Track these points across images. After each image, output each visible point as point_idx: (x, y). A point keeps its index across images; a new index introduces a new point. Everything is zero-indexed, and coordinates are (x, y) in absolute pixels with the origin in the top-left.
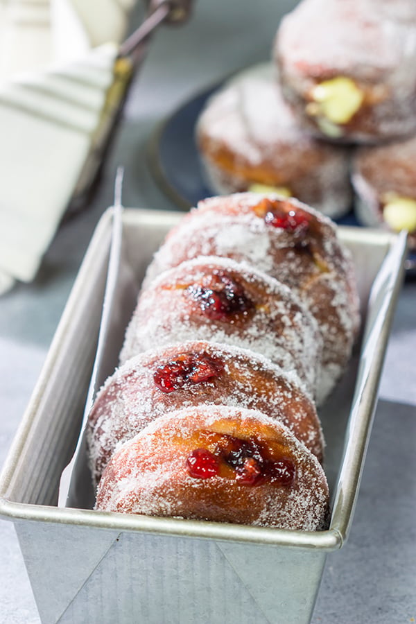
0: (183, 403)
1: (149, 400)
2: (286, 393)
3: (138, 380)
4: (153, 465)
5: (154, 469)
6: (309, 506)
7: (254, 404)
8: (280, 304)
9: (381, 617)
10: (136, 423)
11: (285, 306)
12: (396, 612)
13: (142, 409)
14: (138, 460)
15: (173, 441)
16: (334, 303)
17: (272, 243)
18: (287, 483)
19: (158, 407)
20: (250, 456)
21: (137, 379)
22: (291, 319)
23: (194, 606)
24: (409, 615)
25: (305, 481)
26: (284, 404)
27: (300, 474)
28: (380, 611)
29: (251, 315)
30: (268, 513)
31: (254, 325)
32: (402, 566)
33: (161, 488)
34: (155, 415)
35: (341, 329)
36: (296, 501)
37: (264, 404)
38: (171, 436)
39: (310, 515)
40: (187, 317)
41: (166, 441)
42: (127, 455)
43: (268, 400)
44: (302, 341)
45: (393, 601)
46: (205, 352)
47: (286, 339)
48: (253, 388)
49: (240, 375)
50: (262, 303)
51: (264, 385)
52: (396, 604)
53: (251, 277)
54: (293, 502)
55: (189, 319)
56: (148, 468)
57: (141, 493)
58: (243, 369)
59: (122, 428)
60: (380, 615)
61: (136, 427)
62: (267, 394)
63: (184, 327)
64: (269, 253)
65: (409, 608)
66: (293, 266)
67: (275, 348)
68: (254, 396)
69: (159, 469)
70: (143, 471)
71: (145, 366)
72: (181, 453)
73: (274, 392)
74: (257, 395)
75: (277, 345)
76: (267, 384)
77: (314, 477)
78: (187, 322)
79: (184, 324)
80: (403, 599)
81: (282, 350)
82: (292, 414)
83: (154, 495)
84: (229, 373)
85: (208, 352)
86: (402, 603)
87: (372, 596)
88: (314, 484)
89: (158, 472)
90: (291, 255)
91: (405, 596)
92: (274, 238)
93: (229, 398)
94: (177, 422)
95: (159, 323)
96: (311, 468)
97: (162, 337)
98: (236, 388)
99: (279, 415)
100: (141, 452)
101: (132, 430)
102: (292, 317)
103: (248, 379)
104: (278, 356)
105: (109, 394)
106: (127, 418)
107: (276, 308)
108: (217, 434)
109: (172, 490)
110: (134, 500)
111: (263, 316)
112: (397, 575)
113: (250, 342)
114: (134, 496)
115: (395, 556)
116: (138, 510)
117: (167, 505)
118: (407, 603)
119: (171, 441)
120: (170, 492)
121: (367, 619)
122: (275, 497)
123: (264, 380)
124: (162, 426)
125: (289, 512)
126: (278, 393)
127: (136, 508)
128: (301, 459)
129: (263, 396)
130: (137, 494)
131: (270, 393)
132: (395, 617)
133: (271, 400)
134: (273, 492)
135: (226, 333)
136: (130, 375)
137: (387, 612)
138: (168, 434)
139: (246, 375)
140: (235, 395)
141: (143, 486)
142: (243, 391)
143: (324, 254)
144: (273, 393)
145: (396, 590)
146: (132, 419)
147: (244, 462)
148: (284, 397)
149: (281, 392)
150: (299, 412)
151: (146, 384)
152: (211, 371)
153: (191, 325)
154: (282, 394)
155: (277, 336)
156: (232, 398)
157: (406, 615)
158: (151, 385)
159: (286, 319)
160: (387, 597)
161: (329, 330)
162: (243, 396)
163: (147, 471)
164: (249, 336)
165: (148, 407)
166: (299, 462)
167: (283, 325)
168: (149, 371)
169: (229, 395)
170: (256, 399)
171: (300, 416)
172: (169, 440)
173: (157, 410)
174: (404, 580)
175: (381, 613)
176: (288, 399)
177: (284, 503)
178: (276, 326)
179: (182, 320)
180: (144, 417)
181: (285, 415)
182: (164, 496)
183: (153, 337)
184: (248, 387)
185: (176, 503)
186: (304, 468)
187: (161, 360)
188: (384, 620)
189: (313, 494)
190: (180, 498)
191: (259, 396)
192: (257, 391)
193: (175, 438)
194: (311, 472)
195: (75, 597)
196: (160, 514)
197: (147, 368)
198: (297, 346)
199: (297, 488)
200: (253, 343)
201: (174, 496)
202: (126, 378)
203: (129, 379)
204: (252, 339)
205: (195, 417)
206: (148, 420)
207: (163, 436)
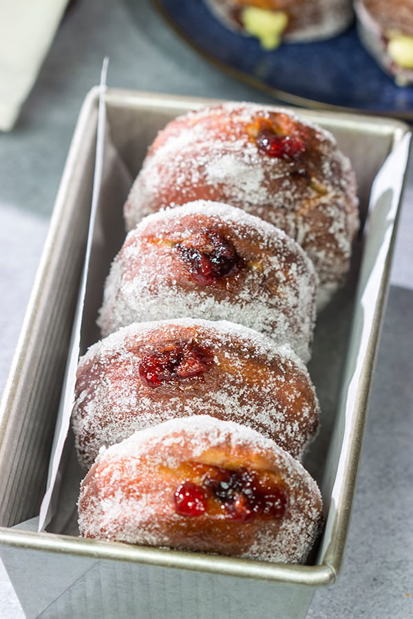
0: (171, 400)
1: (134, 392)
2: (278, 378)
3: (122, 366)
4: (138, 493)
5: (139, 497)
6: (302, 529)
7: (245, 396)
8: (274, 259)
9: (377, 590)
10: (121, 415)
11: (279, 259)
12: (391, 585)
13: (127, 401)
14: (123, 484)
15: (159, 469)
16: (331, 231)
17: (266, 174)
18: (279, 514)
19: (143, 401)
20: (240, 490)
21: (121, 363)
22: (286, 273)
23: (181, 611)
24: (405, 587)
25: (298, 506)
26: (277, 388)
27: (292, 501)
28: (375, 583)
29: (243, 277)
30: (258, 547)
31: (246, 288)
32: (399, 519)
33: (146, 523)
34: (140, 410)
35: (339, 253)
36: (287, 530)
37: (256, 393)
38: (156, 464)
39: (303, 538)
40: (174, 282)
41: (152, 469)
42: (110, 474)
43: (260, 389)
44: (297, 295)
45: (389, 569)
46: (193, 341)
47: (280, 297)
48: (244, 378)
49: (230, 365)
50: (255, 260)
51: (256, 373)
52: (392, 572)
53: (243, 232)
54: (284, 532)
55: (177, 284)
56: (132, 496)
57: (126, 524)
58: (234, 358)
59: (105, 417)
60: (375, 588)
61: (121, 419)
62: (259, 382)
63: (171, 292)
64: (263, 184)
65: (405, 577)
66: (288, 194)
67: (268, 311)
68: (245, 388)
69: (144, 499)
70: (128, 498)
71: (130, 351)
72: (167, 484)
73: (267, 378)
74: (248, 387)
75: (271, 306)
76: (259, 371)
77: (307, 500)
78: (174, 287)
79: (172, 289)
80: (398, 566)
81: (275, 311)
82: (285, 397)
83: (139, 528)
84: (219, 364)
85: (196, 340)
86: (398, 571)
87: (367, 562)
88: (307, 507)
89: (143, 502)
90: (287, 183)
91: (401, 562)
92: (268, 169)
93: (218, 393)
94: (162, 449)
95: (145, 283)
96: (304, 492)
97: (148, 300)
98: (226, 381)
99: (272, 402)
100: (125, 475)
101: (116, 422)
102: (286, 269)
103: (239, 369)
104: (271, 318)
105: (92, 371)
106: (111, 408)
107: (270, 264)
108: (205, 465)
109: (157, 526)
110: (119, 529)
111: (256, 275)
112: (393, 532)
113: (242, 307)
114: (117, 525)
115: (392, 506)
116: (122, 539)
117: (152, 538)
118: (403, 571)
119: (157, 468)
120: (156, 529)
121: (362, 593)
122: (266, 532)
123: (256, 368)
124: (147, 451)
125: (281, 542)
126: (271, 379)
127: (120, 537)
128: (294, 486)
129: (255, 385)
130: (121, 523)
131: (263, 381)
132: (390, 591)
133: (263, 389)
134: (264, 527)
135: (215, 300)
136: (115, 357)
137: (382, 583)
138: (153, 462)
139: (236, 365)
140: (225, 389)
141: (127, 515)
142: (233, 383)
143: (322, 177)
144: (265, 381)
145: (392, 553)
146: (116, 410)
147: (234, 496)
148: (277, 381)
149: (274, 377)
150: (293, 393)
151: (131, 372)
152: (200, 366)
153: (179, 290)
154: (275, 379)
155: (270, 296)
156: (222, 393)
157: (401, 588)
158: (136, 375)
159: (280, 275)
160: (382, 563)
161: (326, 255)
162: (234, 390)
163: (132, 499)
164: (240, 301)
165: (134, 401)
166: (292, 489)
167: (277, 281)
168: (135, 358)
169: (218, 390)
170: (247, 391)
171: (294, 397)
172: (155, 467)
173: (142, 405)
174: (400, 539)
175: (376, 584)
176: (281, 383)
177: (275, 536)
178: (269, 285)
179: (170, 284)
180: (129, 411)
181: (278, 401)
182: (150, 531)
183: (139, 297)
184: (239, 378)
185: (162, 538)
186: (297, 494)
187: (147, 347)
188: (379, 594)
189: (306, 516)
190: (166, 534)
191: (251, 386)
192: (248, 382)
193: (162, 467)
194: (304, 496)
195: (57, 598)
196: (146, 545)
197: (131, 354)
198: (292, 300)
199: (289, 517)
200: (244, 307)
201: (160, 532)
202: (110, 360)
203: (113, 361)
204: (244, 303)
205: (182, 445)
206: (133, 414)
207: (148, 463)
